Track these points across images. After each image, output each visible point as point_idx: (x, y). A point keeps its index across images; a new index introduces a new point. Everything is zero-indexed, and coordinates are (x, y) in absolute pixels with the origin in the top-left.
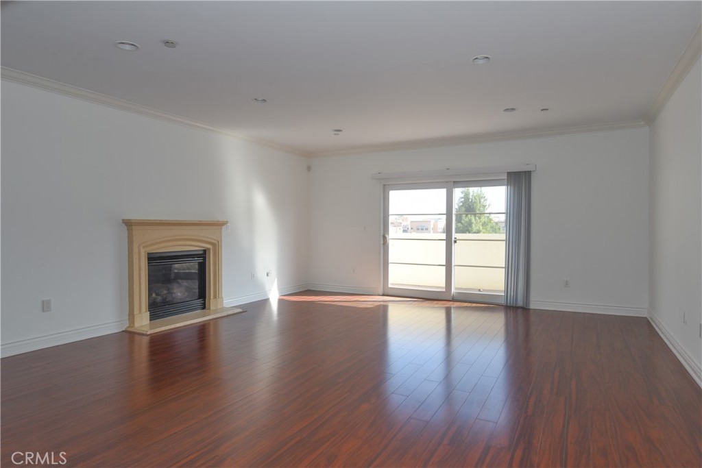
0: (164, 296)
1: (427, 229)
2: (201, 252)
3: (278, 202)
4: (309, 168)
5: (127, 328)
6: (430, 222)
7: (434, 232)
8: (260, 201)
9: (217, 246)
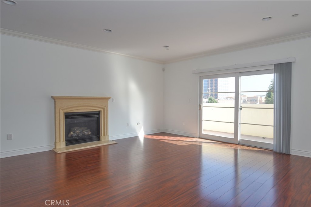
0: (78, 134)
1: (256, 101)
2: (98, 113)
3: (144, 87)
4: (163, 70)
5: (54, 149)
6: (258, 97)
7: (260, 103)
8: (133, 87)
9: (105, 109)
